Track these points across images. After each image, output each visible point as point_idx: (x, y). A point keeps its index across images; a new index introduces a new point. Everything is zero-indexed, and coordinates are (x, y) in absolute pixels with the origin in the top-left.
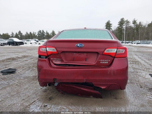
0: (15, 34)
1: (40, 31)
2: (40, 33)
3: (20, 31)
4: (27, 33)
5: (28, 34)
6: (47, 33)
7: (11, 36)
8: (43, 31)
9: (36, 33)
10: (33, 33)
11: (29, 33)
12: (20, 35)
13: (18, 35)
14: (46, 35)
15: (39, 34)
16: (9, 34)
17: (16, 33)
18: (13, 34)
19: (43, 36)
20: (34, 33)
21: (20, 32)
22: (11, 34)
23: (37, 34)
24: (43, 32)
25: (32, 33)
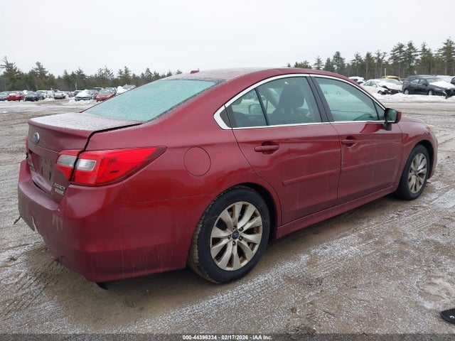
0: (324, 62)
1: (402, 46)
2: (401, 52)
3: (338, 54)
4: (357, 56)
5: (360, 60)
6: (424, 50)
7: (314, 67)
8: (410, 45)
9: (385, 53)
10: (376, 56)
11: (363, 57)
12: (338, 66)
13: (333, 64)
14: (419, 57)
15: (394, 57)
16: (310, 64)
17: (328, 60)
18: (319, 61)
19: (410, 62)
20: (379, 55)
21: (337, 56)
22: (316, 64)
23: (390, 59)
24: (409, 49)
25: (374, 55)
